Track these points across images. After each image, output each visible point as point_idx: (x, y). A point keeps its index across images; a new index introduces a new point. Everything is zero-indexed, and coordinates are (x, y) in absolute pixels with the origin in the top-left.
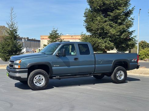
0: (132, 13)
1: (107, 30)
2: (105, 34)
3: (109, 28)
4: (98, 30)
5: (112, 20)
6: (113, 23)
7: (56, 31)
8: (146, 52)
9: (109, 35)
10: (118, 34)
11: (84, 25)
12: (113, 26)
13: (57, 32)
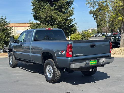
0: (73, 3)
1: (54, 18)
2: (53, 22)
3: (56, 16)
4: (47, 18)
5: (57, 9)
6: (59, 12)
7: (4, 19)
8: (75, 36)
9: (57, 22)
10: (64, 21)
11: (32, 13)
12: (59, 14)
13: (6, 20)
